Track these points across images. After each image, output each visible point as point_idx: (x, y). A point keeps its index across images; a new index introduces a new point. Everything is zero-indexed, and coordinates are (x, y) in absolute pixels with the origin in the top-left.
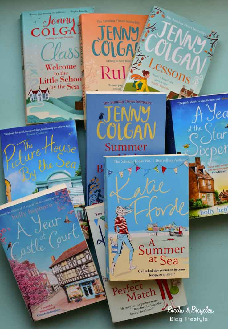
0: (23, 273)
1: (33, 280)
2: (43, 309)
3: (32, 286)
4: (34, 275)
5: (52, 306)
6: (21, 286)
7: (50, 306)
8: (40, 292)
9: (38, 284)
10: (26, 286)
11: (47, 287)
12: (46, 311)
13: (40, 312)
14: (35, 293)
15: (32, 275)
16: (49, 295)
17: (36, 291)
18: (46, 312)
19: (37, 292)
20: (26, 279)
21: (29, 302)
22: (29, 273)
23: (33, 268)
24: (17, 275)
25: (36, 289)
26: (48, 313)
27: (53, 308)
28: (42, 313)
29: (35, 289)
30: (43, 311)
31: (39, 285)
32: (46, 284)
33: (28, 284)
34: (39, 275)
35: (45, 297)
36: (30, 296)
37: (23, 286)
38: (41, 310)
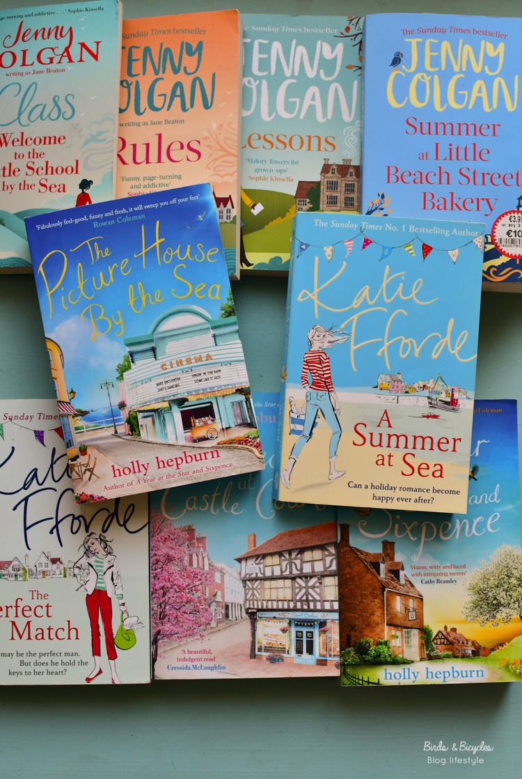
0: (172, 553)
1: (188, 576)
2: (187, 656)
3: (181, 589)
4: (195, 565)
5: (209, 652)
6: (157, 582)
7: (205, 652)
8: (195, 611)
9: (197, 591)
10: (169, 585)
11: (214, 604)
12: (192, 660)
13: (179, 660)
14: (183, 609)
15: (191, 564)
16: (213, 624)
17: (188, 605)
18: (190, 664)
19: (189, 608)
20: (174, 568)
21: (161, 627)
22: (186, 558)
23: (199, 547)
24: (159, 553)
25: (188, 602)
26: (195, 667)
27: (211, 660)
28: (181, 664)
29: (185, 600)
30: (185, 660)
31: (199, 594)
32: (215, 595)
33: (176, 582)
34: (207, 568)
35: (202, 627)
36: (168, 612)
37: (161, 585)
38: (182, 657)
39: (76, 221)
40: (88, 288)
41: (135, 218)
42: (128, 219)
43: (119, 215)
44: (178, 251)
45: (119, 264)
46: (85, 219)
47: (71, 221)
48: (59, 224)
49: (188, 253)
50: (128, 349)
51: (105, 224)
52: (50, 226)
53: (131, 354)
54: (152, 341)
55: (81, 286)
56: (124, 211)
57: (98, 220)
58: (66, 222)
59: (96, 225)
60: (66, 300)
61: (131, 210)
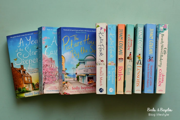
0: (47, 64)
1: (51, 69)
2: (51, 88)
3: (50, 72)
5: (56, 87)
6: (44, 71)
7: (55, 87)
8: (53, 78)
9: (53, 73)
10: (47, 71)
11: (57, 76)
12: (52, 89)
13: (49, 89)
14: (50, 77)
15: (52, 66)
16: (56, 81)
17: (51, 76)
18: (51, 90)
19: (51, 77)
20: (48, 67)
21: (45, 81)
22: (51, 65)
23: (53, 63)
24: (44, 64)
25: (51, 75)
26: (53, 91)
27: (56, 89)
28: (50, 90)
29: (50, 75)
30: (50, 89)
31: (53, 74)
32: (57, 74)
33: (48, 71)
34: (55, 68)
35: (54, 81)
36: (47, 78)
37: (45, 71)
38: (50, 88)
39: (72, 30)
40: (73, 46)
41: (84, 33)
42: (83, 33)
43: (81, 31)
44: (92, 42)
45: (80, 42)
46: (74, 30)
47: (71, 30)
48: (69, 30)
49: (93, 43)
50: (79, 61)
51: (78, 32)
52: (66, 30)
53: (80, 62)
54: (84, 60)
55: (71, 45)
56: (82, 31)
57: (77, 31)
58: (70, 30)
59: (76, 32)
60: (68, 48)
61: (84, 31)
